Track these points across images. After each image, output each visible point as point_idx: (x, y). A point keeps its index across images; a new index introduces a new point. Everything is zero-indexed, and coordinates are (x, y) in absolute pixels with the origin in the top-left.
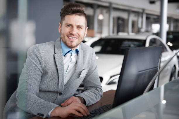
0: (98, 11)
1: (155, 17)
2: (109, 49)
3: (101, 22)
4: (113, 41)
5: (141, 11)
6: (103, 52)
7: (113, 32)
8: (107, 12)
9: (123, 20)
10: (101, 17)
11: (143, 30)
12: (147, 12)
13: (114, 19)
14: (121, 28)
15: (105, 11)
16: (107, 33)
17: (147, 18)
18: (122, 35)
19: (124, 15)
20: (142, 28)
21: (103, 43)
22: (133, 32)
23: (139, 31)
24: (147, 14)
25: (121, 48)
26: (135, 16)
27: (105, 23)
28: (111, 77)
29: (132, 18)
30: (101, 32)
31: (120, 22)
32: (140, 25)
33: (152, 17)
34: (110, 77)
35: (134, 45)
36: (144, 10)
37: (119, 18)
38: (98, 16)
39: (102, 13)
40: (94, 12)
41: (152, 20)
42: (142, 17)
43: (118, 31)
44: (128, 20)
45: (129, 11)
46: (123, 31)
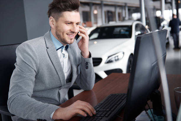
0: (93, 8)
1: (134, 8)
2: (104, 34)
3: (96, 16)
4: (106, 29)
5: (124, 5)
6: (100, 37)
7: (105, 22)
8: (99, 8)
9: (111, 12)
10: (96, 12)
11: (127, 18)
12: (128, 5)
13: (105, 12)
14: (110, 19)
15: (98, 7)
16: (101, 23)
17: (129, 10)
18: (112, 24)
19: (112, 9)
20: (125, 17)
21: (99, 30)
22: (119, 20)
23: (124, 20)
24: (129, 7)
25: (114, 33)
26: (120, 9)
27: (99, 16)
28: (109, 57)
29: (118, 10)
30: (96, 23)
31: (110, 14)
32: (124, 15)
33: (132, 9)
34: (107, 58)
35: (124, 30)
36: (126, 4)
37: (108, 12)
38: (93, 11)
39: (96, 9)
40: (91, 9)
41: (132, 11)
42: (125, 10)
43: (109, 21)
44: (115, 12)
45: (115, 6)
46: (112, 21)
